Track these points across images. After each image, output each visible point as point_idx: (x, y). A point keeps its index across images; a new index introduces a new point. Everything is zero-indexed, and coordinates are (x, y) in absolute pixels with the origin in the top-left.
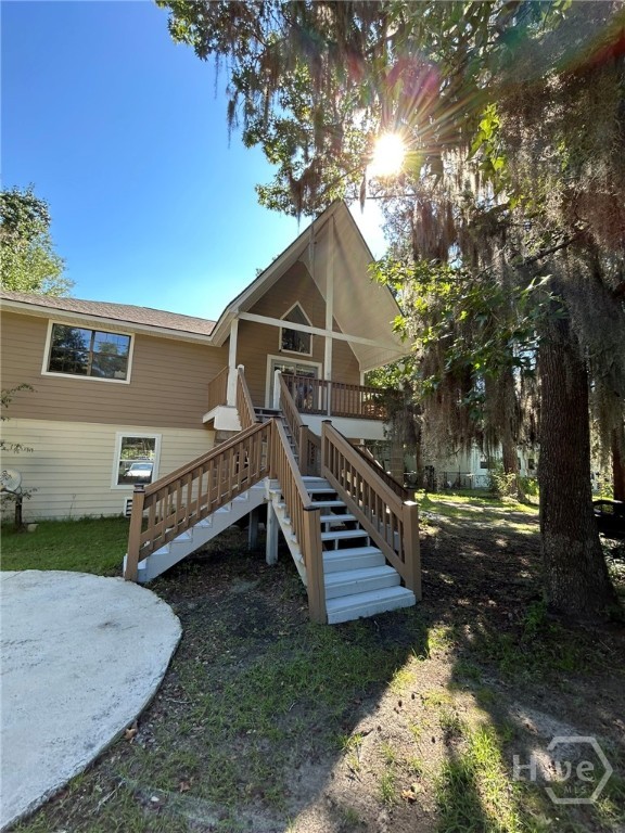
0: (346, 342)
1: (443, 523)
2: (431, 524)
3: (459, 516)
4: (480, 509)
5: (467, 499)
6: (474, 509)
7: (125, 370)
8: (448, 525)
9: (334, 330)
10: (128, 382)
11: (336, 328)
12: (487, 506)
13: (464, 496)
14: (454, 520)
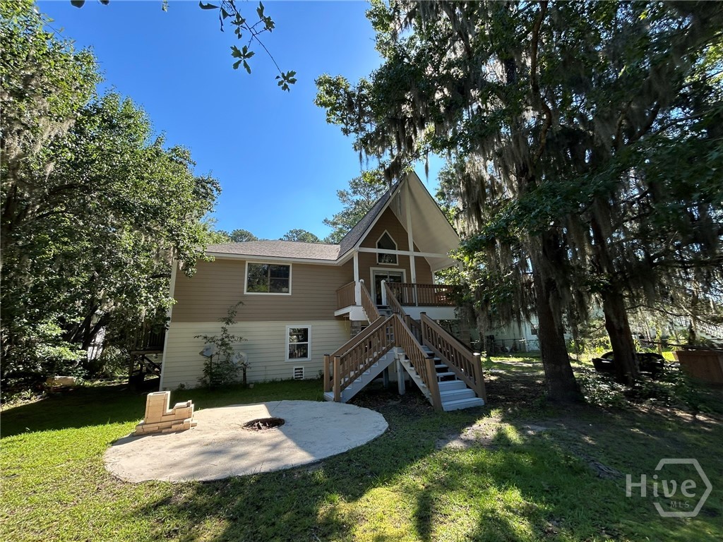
0: (423, 257)
1: (501, 374)
2: (492, 374)
3: (513, 370)
4: (531, 365)
5: (521, 359)
6: (525, 365)
7: (288, 287)
8: (505, 375)
9: (414, 251)
10: (290, 294)
11: (416, 249)
12: (536, 363)
13: (519, 357)
14: (509, 372)
